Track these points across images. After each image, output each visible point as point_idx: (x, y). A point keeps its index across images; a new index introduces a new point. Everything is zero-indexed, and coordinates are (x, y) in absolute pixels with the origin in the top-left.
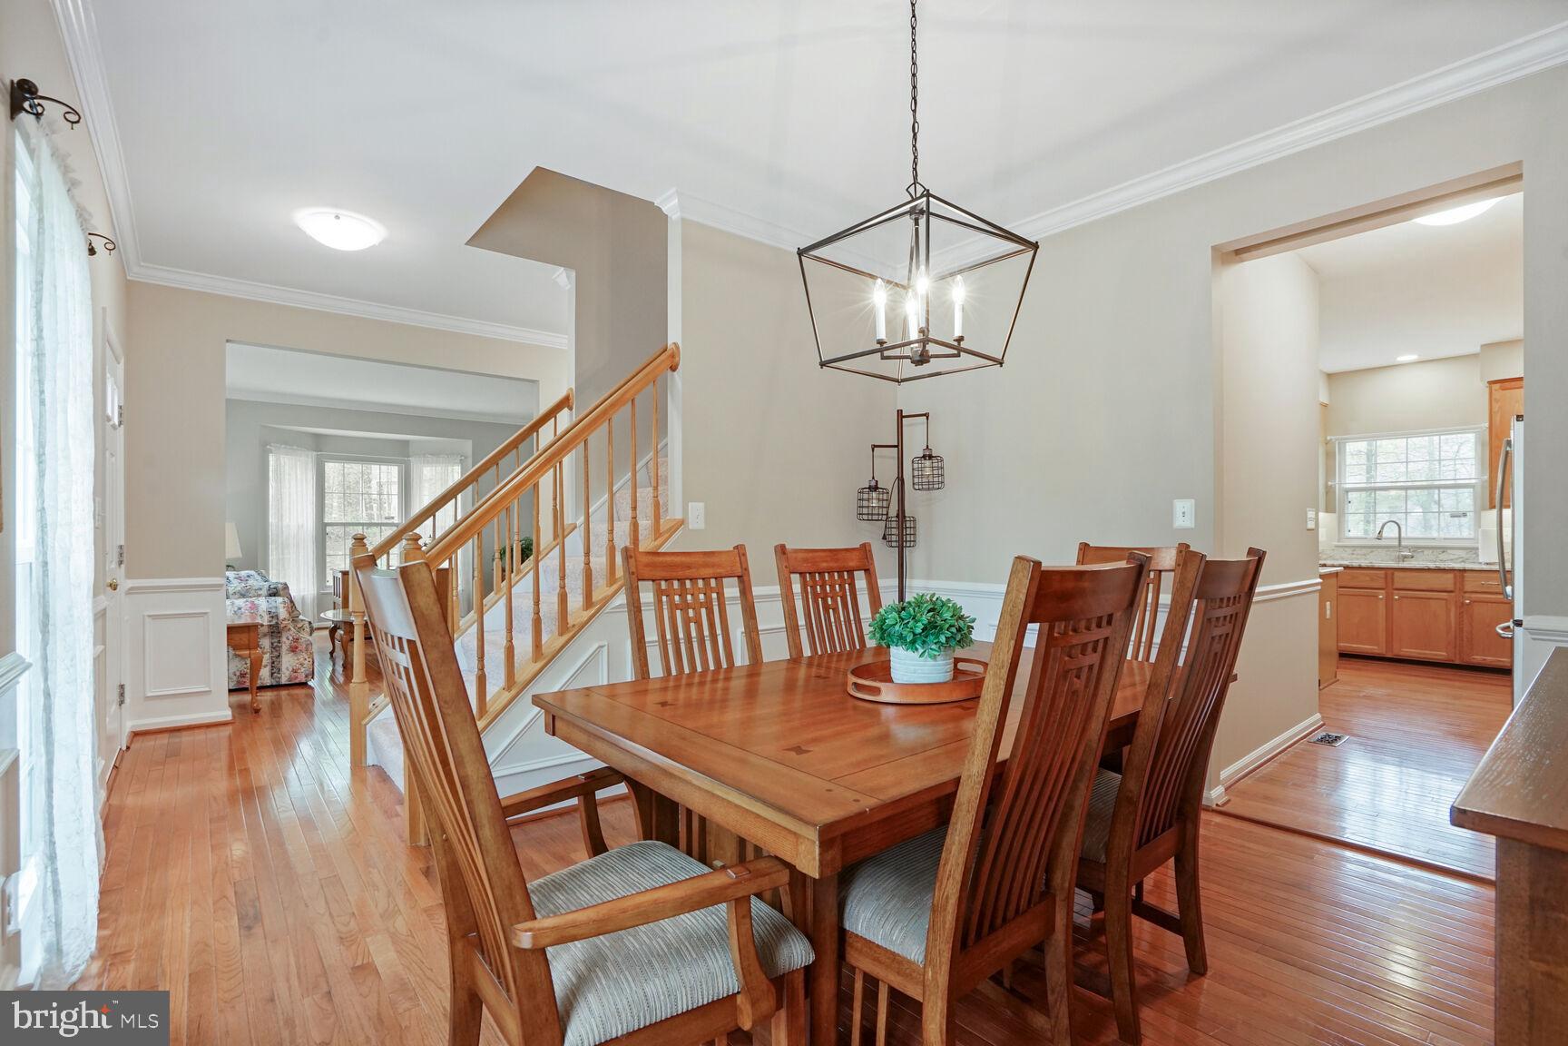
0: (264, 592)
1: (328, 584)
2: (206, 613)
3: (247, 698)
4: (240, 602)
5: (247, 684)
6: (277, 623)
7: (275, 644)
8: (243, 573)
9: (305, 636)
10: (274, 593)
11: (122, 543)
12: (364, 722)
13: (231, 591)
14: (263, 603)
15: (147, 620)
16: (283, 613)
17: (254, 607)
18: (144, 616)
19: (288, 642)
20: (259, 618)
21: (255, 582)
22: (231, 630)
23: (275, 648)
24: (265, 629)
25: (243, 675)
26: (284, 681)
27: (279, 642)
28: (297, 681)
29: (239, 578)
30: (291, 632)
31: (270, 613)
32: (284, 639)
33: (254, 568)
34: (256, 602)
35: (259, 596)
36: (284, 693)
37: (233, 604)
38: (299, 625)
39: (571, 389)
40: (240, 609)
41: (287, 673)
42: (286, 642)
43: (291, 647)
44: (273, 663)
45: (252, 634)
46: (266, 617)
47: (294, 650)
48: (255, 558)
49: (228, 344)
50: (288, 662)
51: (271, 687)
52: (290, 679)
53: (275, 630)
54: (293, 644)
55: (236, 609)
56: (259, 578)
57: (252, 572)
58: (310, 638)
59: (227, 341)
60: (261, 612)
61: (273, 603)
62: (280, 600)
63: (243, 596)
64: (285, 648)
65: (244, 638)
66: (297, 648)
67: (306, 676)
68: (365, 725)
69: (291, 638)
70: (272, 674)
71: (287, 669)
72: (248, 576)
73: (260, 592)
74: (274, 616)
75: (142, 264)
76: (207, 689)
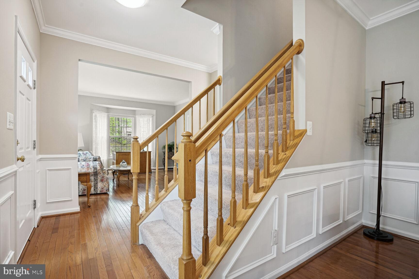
0: (92, 159)
1: (111, 156)
2: (70, 169)
3: (85, 199)
4: (84, 163)
5: (86, 193)
6: (96, 171)
7: (96, 179)
8: (85, 152)
9: (106, 176)
10: (95, 160)
11: (35, 139)
12: (138, 224)
13: (80, 159)
14: (91, 164)
15: (47, 171)
16: (98, 168)
17: (88, 165)
18: (46, 169)
19: (100, 178)
20: (90, 169)
21: (89, 156)
22: (80, 175)
23: (96, 180)
24: (93, 174)
25: (84, 190)
26: (99, 192)
27: (97, 178)
28: (103, 192)
29: (83, 154)
30: (101, 174)
31: (94, 167)
32: (99, 177)
33: (88, 150)
34: (89, 163)
35: (90, 161)
36: (99, 197)
37: (81, 164)
38: (104, 172)
39: (221, 76)
40: (83, 166)
41: (100, 189)
42: (99, 178)
43: (101, 180)
44: (95, 185)
45: (88, 177)
46: (93, 169)
47: (102, 181)
48: (88, 147)
49: (79, 62)
50: (100, 185)
51: (94, 194)
52: (101, 191)
53: (96, 174)
54: (102, 179)
55: (82, 166)
56: (90, 154)
57: (88, 152)
58: (107, 176)
59: (79, 60)
60: (91, 167)
61: (95, 163)
62: (97, 162)
63: (84, 161)
64: (99, 180)
65: (84, 178)
66: (103, 180)
67: (106, 190)
68: (138, 226)
69: (101, 176)
70: (95, 189)
71: (100, 188)
72: (86, 153)
73: (90, 160)
74: (95, 168)
75: (46, 25)
76: (70, 199)
